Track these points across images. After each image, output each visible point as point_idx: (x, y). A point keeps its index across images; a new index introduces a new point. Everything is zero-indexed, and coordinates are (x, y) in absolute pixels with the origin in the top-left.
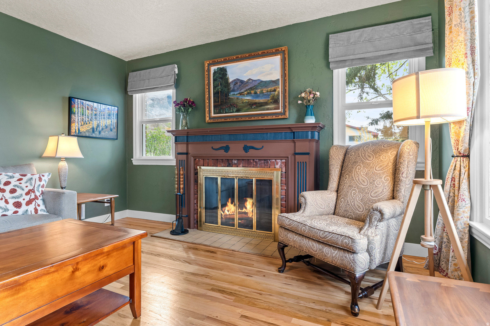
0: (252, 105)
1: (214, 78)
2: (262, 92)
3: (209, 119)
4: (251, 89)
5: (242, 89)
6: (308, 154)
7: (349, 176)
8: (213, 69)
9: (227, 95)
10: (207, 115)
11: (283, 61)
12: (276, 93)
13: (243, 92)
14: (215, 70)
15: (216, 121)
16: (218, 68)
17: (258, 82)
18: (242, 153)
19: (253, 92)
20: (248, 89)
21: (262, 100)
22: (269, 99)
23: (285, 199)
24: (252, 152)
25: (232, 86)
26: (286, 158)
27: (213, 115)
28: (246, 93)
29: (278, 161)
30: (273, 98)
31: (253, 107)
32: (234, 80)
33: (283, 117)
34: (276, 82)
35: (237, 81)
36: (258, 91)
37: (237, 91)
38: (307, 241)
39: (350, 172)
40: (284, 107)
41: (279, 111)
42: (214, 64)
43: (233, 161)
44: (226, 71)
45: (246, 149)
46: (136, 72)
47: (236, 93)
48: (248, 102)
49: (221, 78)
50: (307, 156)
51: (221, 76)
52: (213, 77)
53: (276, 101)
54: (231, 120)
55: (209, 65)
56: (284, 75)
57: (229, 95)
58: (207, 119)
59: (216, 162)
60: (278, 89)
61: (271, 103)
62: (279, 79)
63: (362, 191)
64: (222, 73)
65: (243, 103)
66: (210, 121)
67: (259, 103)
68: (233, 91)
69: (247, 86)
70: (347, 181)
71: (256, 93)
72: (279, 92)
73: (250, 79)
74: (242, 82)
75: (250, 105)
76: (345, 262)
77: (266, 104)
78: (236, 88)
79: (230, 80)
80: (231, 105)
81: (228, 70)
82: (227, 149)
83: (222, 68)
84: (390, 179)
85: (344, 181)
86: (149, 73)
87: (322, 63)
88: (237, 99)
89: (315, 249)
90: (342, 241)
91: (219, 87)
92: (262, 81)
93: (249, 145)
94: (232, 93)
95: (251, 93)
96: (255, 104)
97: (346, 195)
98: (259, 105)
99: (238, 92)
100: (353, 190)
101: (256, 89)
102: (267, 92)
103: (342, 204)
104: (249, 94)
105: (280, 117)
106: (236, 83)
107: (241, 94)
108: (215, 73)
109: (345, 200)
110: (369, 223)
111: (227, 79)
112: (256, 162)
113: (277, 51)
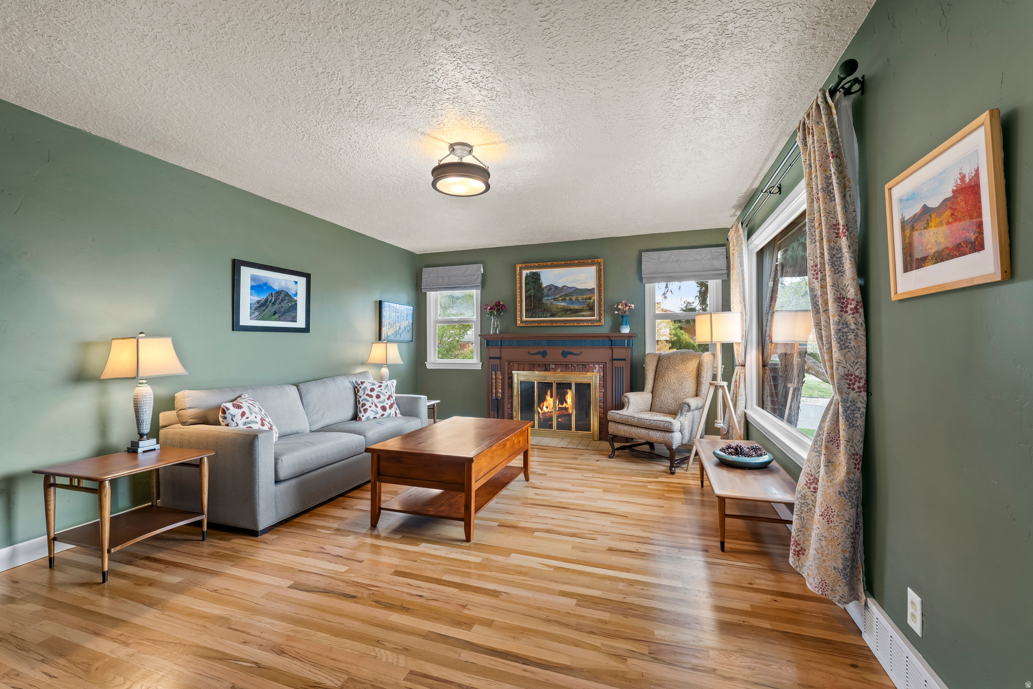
0: (566, 311)
1: (527, 281)
2: (577, 299)
3: (521, 323)
4: (566, 295)
5: (556, 295)
6: (624, 360)
7: (663, 379)
8: (525, 273)
9: (540, 300)
10: (518, 318)
11: (599, 272)
12: (592, 301)
13: (557, 298)
14: (527, 274)
15: (529, 325)
16: (530, 272)
17: (574, 289)
18: (560, 358)
19: (568, 298)
20: (563, 295)
21: (577, 307)
22: (584, 306)
23: (603, 401)
24: (570, 358)
25: (545, 291)
26: (603, 364)
27: (524, 318)
28: (560, 298)
29: (596, 366)
30: (588, 305)
31: (568, 313)
32: (549, 286)
33: (598, 324)
34: (592, 290)
35: (550, 287)
36: (574, 298)
37: (551, 296)
38: (636, 429)
39: (664, 376)
40: (600, 315)
41: (595, 318)
42: (527, 268)
43: (551, 366)
44: (540, 276)
45: (564, 354)
46: (432, 268)
47: (550, 298)
48: (563, 308)
49: (534, 282)
50: (624, 362)
51: (534, 280)
52: (525, 280)
53: (591, 308)
54: (545, 325)
55: (521, 269)
56: (599, 285)
57: (542, 300)
58: (519, 322)
59: (532, 367)
60: (593, 298)
61: (587, 310)
62: (594, 288)
63: (673, 391)
64: (535, 277)
65: (557, 308)
66: (521, 325)
67: (574, 309)
68: (547, 296)
69: (562, 292)
70: (661, 384)
71: (571, 300)
72: (594, 301)
73: (564, 286)
74: (556, 288)
75: (565, 310)
76: (666, 439)
77: (581, 310)
78: (550, 294)
79: (544, 285)
80: (544, 309)
81: (541, 275)
82: (544, 354)
83: (535, 272)
84: (694, 381)
85: (658, 383)
86: (449, 270)
87: (635, 276)
88: (551, 304)
89: (643, 434)
90: (664, 425)
91: (532, 291)
92: (577, 289)
93: (567, 350)
94: (546, 298)
95: (566, 300)
96: (570, 310)
97: (660, 395)
98: (574, 312)
99: (552, 298)
100: (666, 391)
101: (571, 295)
102: (583, 299)
103: (658, 402)
104: (564, 300)
105: (596, 324)
106: (550, 289)
107: (555, 299)
108: (527, 277)
109: (659, 399)
110: (681, 414)
111: (541, 284)
112: (574, 367)
113: (592, 261)
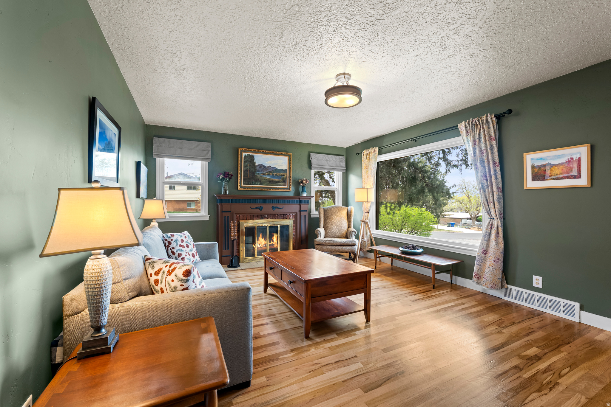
0: (270, 182)
1: (245, 160)
2: (276, 175)
3: (240, 188)
4: (270, 172)
5: (264, 171)
6: (306, 211)
7: (330, 221)
8: (244, 154)
9: (254, 173)
10: (239, 185)
11: (290, 160)
12: (285, 177)
13: (265, 173)
14: (245, 155)
15: (247, 189)
16: (247, 154)
17: (275, 169)
18: (271, 211)
19: (271, 174)
20: (268, 172)
21: (276, 180)
22: (281, 180)
23: (294, 235)
24: (277, 211)
25: (257, 168)
26: (295, 213)
27: (243, 185)
28: (267, 174)
29: (291, 215)
30: (283, 179)
31: (271, 183)
32: (259, 165)
33: (289, 190)
34: (285, 171)
35: (261, 166)
36: (275, 174)
37: (261, 172)
39: (331, 219)
40: (290, 185)
41: (286, 187)
42: (245, 151)
43: (265, 216)
44: (254, 158)
45: (273, 208)
46: (164, 139)
47: (260, 173)
48: (268, 180)
49: (250, 161)
51: (250, 160)
52: (244, 159)
53: (284, 181)
54: (257, 190)
55: (242, 151)
56: (290, 168)
57: (255, 174)
58: (239, 187)
59: (253, 217)
60: (286, 175)
61: (282, 182)
62: (286, 170)
63: (337, 226)
64: (251, 158)
65: (265, 180)
66: (241, 189)
67: (274, 181)
68: (259, 171)
69: (268, 170)
70: (329, 223)
71: (273, 175)
72: (286, 177)
73: (269, 166)
74: (264, 167)
75: (269, 181)
77: (279, 182)
78: (260, 170)
79: (257, 164)
80: (257, 180)
81: (255, 158)
82: (261, 208)
83: (251, 155)
84: (346, 221)
86: (181, 143)
88: (261, 176)
91: (248, 167)
92: (277, 169)
93: (275, 206)
94: (257, 173)
95: (270, 175)
96: (273, 181)
97: (331, 229)
98: (275, 183)
99: (262, 173)
100: (334, 226)
101: (273, 172)
102: (280, 175)
103: (330, 232)
104: (268, 175)
105: (287, 190)
106: (261, 167)
107: (263, 174)
108: (245, 157)
111: (255, 163)
112: (279, 216)
113: (286, 154)
